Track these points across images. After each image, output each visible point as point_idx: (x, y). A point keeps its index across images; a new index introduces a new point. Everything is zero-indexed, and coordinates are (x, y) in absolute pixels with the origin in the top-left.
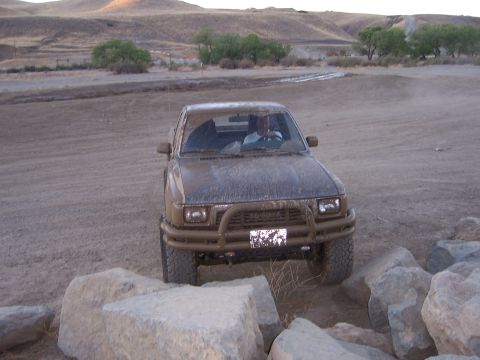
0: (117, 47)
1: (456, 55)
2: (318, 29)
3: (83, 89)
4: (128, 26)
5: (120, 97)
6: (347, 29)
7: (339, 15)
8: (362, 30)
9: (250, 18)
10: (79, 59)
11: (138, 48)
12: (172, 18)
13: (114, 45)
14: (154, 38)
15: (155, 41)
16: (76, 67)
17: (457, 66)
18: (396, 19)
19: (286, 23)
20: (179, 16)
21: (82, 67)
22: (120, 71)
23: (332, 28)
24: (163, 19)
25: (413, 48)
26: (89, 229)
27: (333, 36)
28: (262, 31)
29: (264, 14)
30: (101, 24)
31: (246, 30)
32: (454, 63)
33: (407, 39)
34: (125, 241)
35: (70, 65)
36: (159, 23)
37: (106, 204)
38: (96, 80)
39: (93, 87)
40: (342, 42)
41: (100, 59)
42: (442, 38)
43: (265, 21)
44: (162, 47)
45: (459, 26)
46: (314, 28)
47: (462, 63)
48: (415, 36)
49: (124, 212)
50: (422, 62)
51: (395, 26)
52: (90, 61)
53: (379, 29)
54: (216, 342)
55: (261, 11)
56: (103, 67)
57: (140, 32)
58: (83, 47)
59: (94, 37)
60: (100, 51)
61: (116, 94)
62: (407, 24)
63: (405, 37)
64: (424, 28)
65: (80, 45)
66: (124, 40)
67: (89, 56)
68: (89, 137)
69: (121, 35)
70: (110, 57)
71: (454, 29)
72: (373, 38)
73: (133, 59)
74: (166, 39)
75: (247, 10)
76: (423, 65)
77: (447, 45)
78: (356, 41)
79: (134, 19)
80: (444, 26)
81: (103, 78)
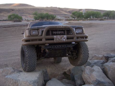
0: (14, 16)
2: (63, 12)
3: (6, 25)
4: (17, 10)
5: (14, 28)
6: (69, 12)
7: (68, 9)
8: (73, 12)
9: (47, 9)
10: (5, 18)
11: (19, 16)
12: (28, 9)
13: (13, 15)
14: (23, 14)
16: (4, 20)
18: (81, 10)
19: (55, 10)
20: (29, 8)
21: (6, 20)
22: (15, 22)
23: (66, 12)
24: (25, 9)
25: (85, 16)
26: (5, 59)
27: (66, 14)
29: (50, 8)
30: (10, 10)
31: (46, 12)
32: (94, 20)
34: (14, 62)
35: (2, 20)
37: (10, 53)
38: (9, 23)
39: (8, 25)
40: (68, 15)
41: (10, 18)
42: (91, 14)
43: (50, 10)
44: (25, 16)
47: (96, 20)
48: (85, 14)
49: (14, 55)
51: (80, 11)
52: (7, 19)
53: (77, 12)
54: (32, 83)
55: (49, 7)
56: (11, 20)
57: (20, 12)
59: (8, 13)
60: (10, 17)
61: (14, 27)
62: (83, 11)
63: (83, 14)
64: (87, 12)
65: (5, 15)
66: (16, 14)
67: (7, 18)
68: (6, 37)
70: (12, 18)
72: (75, 14)
73: (18, 19)
74: (26, 14)
75: (46, 7)
77: (92, 16)
78: (71, 15)
79: (19, 9)
81: (11, 23)
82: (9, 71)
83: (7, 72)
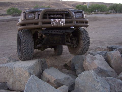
0: (13, 10)
1: (100, 12)
2: (66, 5)
3: (4, 20)
4: (17, 4)
6: (73, 5)
7: (71, 2)
8: (77, 6)
9: (48, 2)
10: (4, 13)
11: (19, 10)
13: (13, 9)
14: (23, 7)
15: (24, 8)
16: (3, 15)
17: (100, 14)
18: (85, 3)
19: (57, 4)
20: (30, 2)
21: (5, 15)
22: (14, 16)
23: (69, 5)
25: (89, 10)
27: (70, 7)
28: (51, 6)
30: (9, 4)
31: (47, 6)
32: (99, 14)
33: (88, 8)
35: (1, 14)
36: (25, 4)
38: (8, 18)
39: (7, 19)
41: (9, 13)
42: (96, 8)
43: (52, 3)
45: (100, 5)
46: (65, 5)
47: (101, 14)
48: (90, 7)
50: (91, 14)
51: (85, 4)
52: (7, 13)
53: (81, 5)
56: (10, 15)
57: (20, 6)
58: (5, 10)
59: (7, 7)
60: (9, 11)
61: (13, 21)
62: (88, 4)
63: (87, 7)
64: (92, 5)
65: (4, 9)
66: (15, 8)
67: (6, 12)
68: (5, 31)
69: (14, 6)
70: (12, 12)
71: (99, 5)
72: (79, 7)
73: (18, 13)
74: (27, 8)
76: (92, 14)
77: (97, 10)
78: (75, 8)
79: (18, 2)
80: (97, 5)
81: (10, 17)
82: (5, 61)
83: (2, 62)
